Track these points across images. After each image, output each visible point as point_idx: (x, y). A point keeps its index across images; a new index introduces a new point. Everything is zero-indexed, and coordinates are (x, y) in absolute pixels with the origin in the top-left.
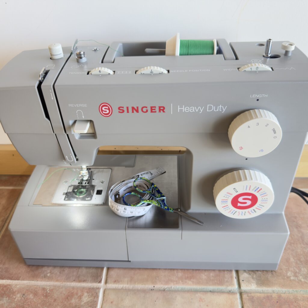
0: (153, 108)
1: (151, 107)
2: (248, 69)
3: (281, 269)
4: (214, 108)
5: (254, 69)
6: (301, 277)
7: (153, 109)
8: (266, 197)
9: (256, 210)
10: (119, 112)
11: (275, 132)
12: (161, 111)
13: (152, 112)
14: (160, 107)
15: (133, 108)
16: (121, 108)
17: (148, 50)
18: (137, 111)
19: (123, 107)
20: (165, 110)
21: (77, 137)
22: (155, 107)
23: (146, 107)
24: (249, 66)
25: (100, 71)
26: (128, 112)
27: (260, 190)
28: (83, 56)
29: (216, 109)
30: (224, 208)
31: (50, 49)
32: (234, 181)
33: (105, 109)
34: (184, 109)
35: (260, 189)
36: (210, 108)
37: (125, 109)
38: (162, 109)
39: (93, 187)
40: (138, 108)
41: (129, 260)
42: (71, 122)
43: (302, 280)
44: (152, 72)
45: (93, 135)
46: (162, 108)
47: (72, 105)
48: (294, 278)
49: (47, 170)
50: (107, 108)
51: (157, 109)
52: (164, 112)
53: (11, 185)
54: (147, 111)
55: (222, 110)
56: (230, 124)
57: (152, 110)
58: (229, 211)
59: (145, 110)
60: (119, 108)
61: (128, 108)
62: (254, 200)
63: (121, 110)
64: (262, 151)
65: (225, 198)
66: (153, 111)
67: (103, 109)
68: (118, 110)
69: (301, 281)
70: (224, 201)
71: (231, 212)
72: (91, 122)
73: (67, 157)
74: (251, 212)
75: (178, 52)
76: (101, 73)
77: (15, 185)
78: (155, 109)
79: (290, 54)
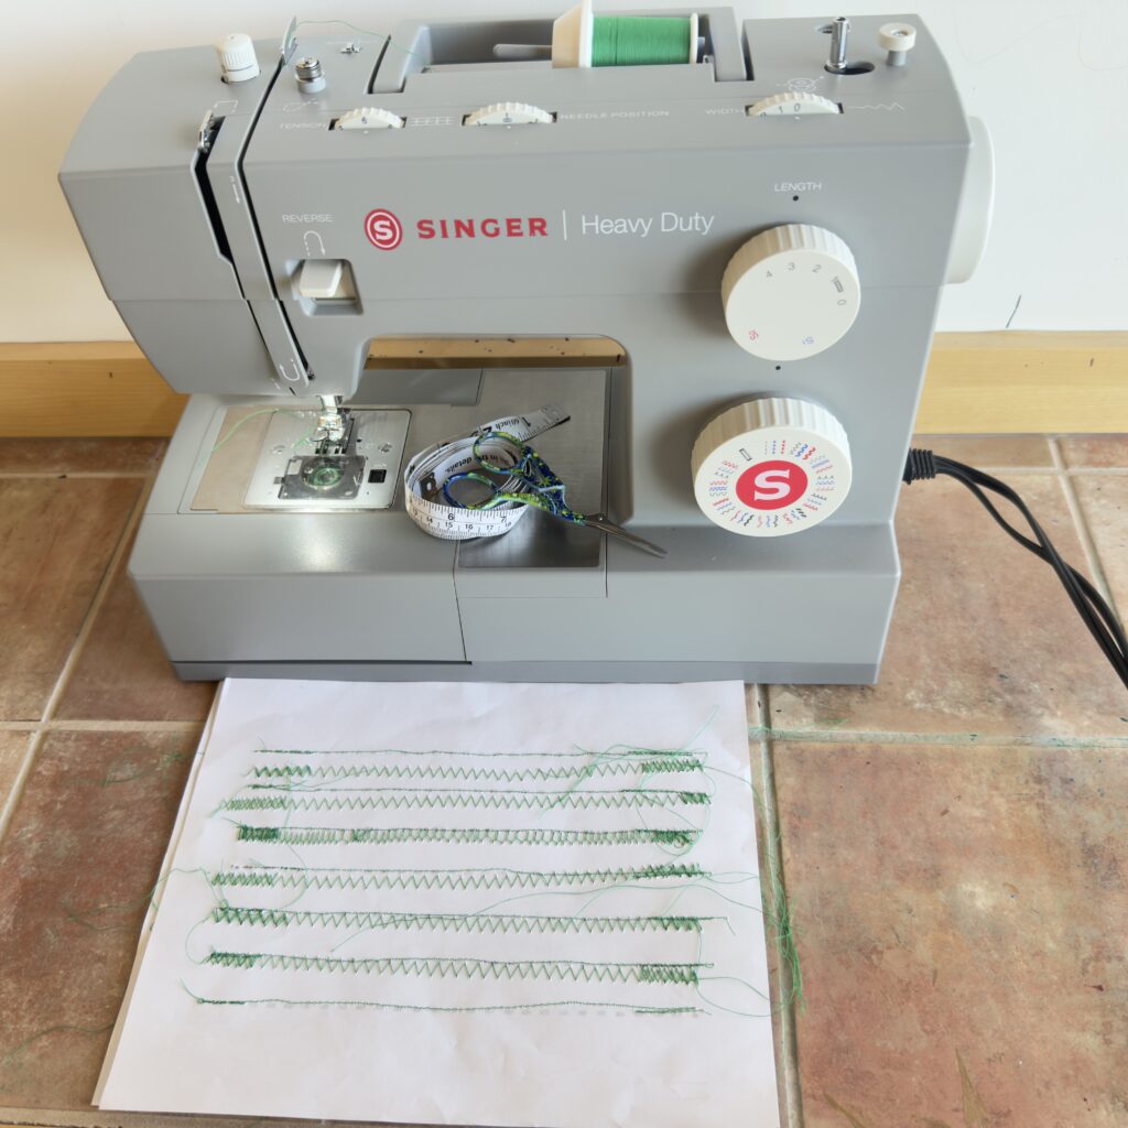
0: (514, 224)
1: (509, 221)
2: (772, 110)
3: (890, 684)
4: (679, 222)
5: (788, 109)
6: (942, 703)
7: (512, 227)
8: (828, 473)
9: (804, 509)
10: (421, 236)
11: (840, 289)
12: (537, 232)
13: (510, 234)
14: (532, 221)
15: (459, 224)
16: (425, 225)
17: (501, 48)
18: (471, 233)
19: (430, 222)
20: (546, 230)
21: (308, 310)
22: (519, 220)
23: (495, 221)
24: (774, 102)
25: (364, 120)
26: (445, 235)
27: (810, 453)
28: (314, 73)
29: (685, 226)
30: (719, 506)
31: (220, 53)
32: (741, 429)
33: (382, 226)
34: (600, 226)
35: (810, 448)
36: (670, 221)
37: (437, 228)
38: (538, 226)
39: (359, 461)
40: (471, 222)
41: (468, 660)
42: (290, 267)
43: (946, 710)
44: (507, 120)
45: (353, 303)
46: (538, 224)
47: (290, 218)
48: (923, 705)
49: (221, 414)
50: (387, 223)
51: (525, 227)
52: (543, 234)
53: (109, 466)
54: (497, 232)
55: (702, 227)
56: (725, 266)
57: (510, 228)
58: (732, 514)
59: (490, 228)
60: (420, 225)
61: (443, 223)
62: (798, 481)
63: (425, 229)
64: (810, 341)
65: (720, 479)
66: (514, 231)
67: (377, 226)
68: (418, 231)
69: (942, 712)
70: (717, 487)
71: (739, 518)
72: (344, 263)
73: (281, 368)
74: (791, 518)
75: (586, 58)
76: (367, 126)
77: (122, 467)
78: (518, 227)
79: (901, 61)
